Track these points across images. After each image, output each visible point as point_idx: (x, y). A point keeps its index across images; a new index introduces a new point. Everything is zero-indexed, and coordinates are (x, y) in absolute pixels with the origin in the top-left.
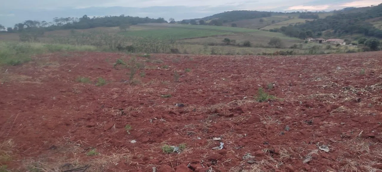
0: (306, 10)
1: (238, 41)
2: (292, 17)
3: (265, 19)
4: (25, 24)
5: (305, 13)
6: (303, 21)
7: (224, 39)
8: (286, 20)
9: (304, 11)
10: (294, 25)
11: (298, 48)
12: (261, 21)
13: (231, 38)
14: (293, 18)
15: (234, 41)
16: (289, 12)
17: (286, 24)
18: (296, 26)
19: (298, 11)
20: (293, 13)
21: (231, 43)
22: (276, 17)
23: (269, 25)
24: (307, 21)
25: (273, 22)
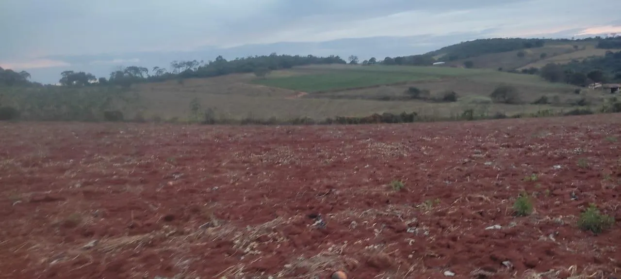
0: (614, 34)
1: (434, 93)
2: (580, 47)
3: (528, 51)
4: (126, 71)
5: (610, 38)
6: (602, 53)
7: (407, 89)
8: (569, 51)
9: (610, 36)
10: (581, 61)
11: (549, 103)
12: (521, 55)
13: (420, 87)
14: (584, 49)
15: (427, 92)
16: (581, 39)
17: (562, 60)
18: (584, 62)
19: (598, 36)
20: (589, 40)
21: (421, 95)
22: (551, 46)
23: (534, 61)
24: (609, 53)
25: (543, 56)
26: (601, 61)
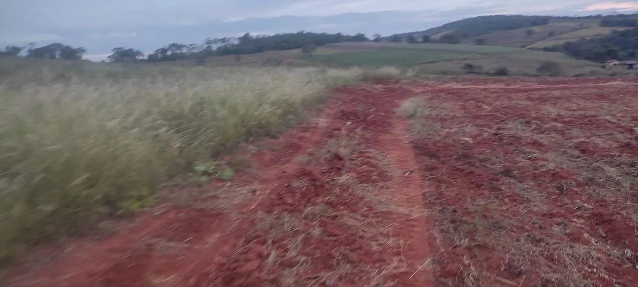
1: (486, 68)
2: (586, 25)
3: (535, 29)
6: (606, 31)
7: (463, 65)
8: (575, 29)
13: (475, 64)
14: (588, 27)
15: (480, 67)
16: (584, 16)
17: (572, 37)
18: (592, 41)
20: (590, 18)
21: (477, 70)
22: (557, 24)
23: (542, 39)
24: (615, 32)
25: (551, 34)
26: (608, 39)
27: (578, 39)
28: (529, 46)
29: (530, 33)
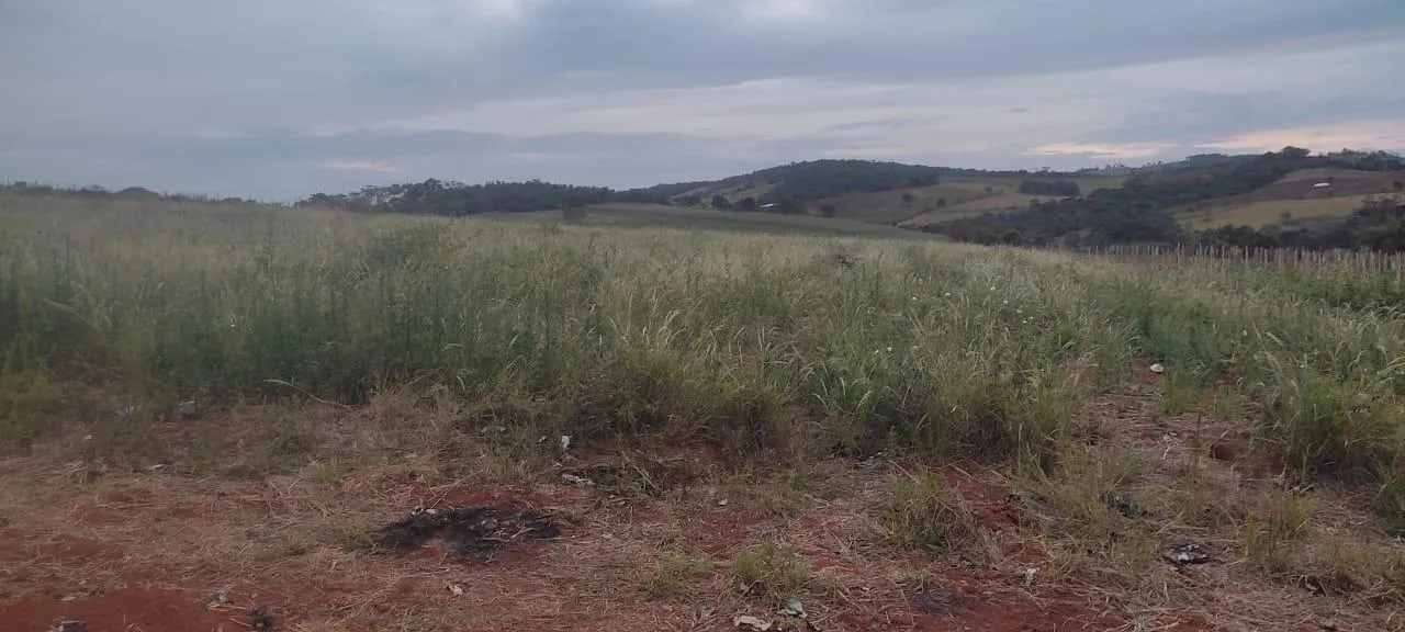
2: (996, 189)
3: (916, 192)
5: (1041, 175)
6: (1025, 201)
8: (979, 197)
9: (1041, 169)
14: (1001, 192)
18: (1001, 217)
19: (1025, 168)
20: (1008, 175)
23: (928, 210)
24: (1035, 204)
25: (941, 203)
26: (1023, 215)
27: (980, 214)
28: (904, 223)
29: (907, 198)
